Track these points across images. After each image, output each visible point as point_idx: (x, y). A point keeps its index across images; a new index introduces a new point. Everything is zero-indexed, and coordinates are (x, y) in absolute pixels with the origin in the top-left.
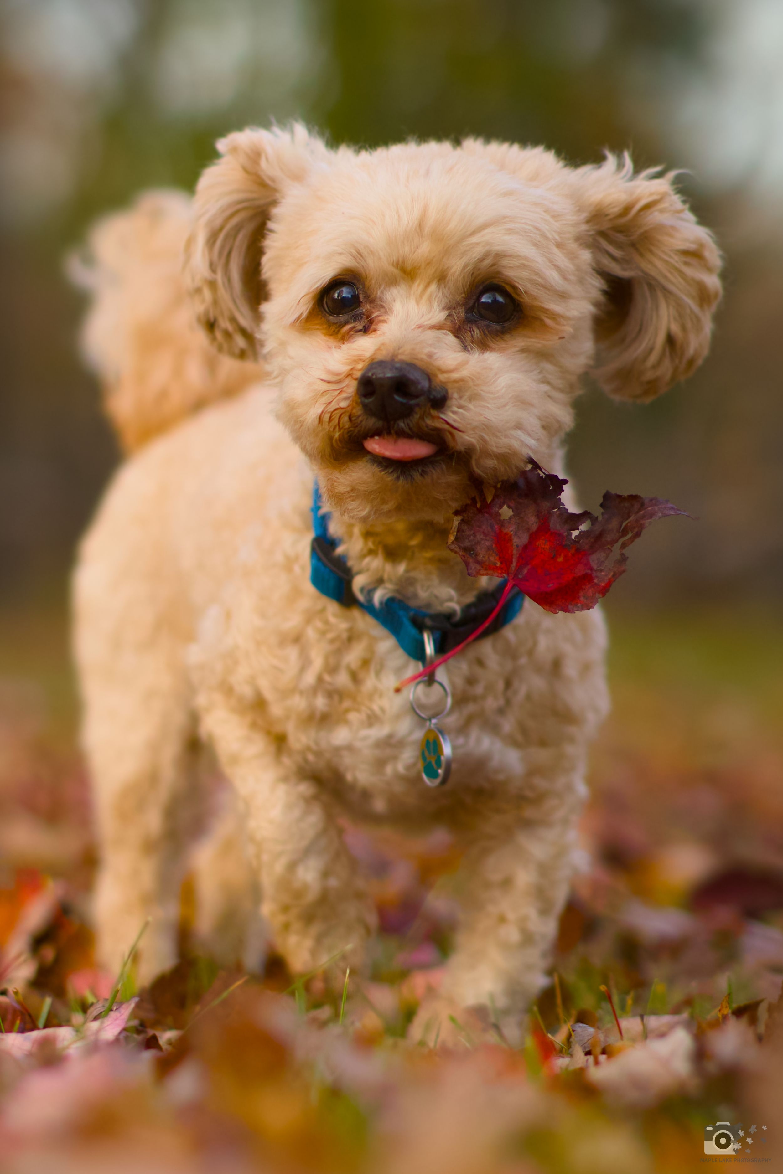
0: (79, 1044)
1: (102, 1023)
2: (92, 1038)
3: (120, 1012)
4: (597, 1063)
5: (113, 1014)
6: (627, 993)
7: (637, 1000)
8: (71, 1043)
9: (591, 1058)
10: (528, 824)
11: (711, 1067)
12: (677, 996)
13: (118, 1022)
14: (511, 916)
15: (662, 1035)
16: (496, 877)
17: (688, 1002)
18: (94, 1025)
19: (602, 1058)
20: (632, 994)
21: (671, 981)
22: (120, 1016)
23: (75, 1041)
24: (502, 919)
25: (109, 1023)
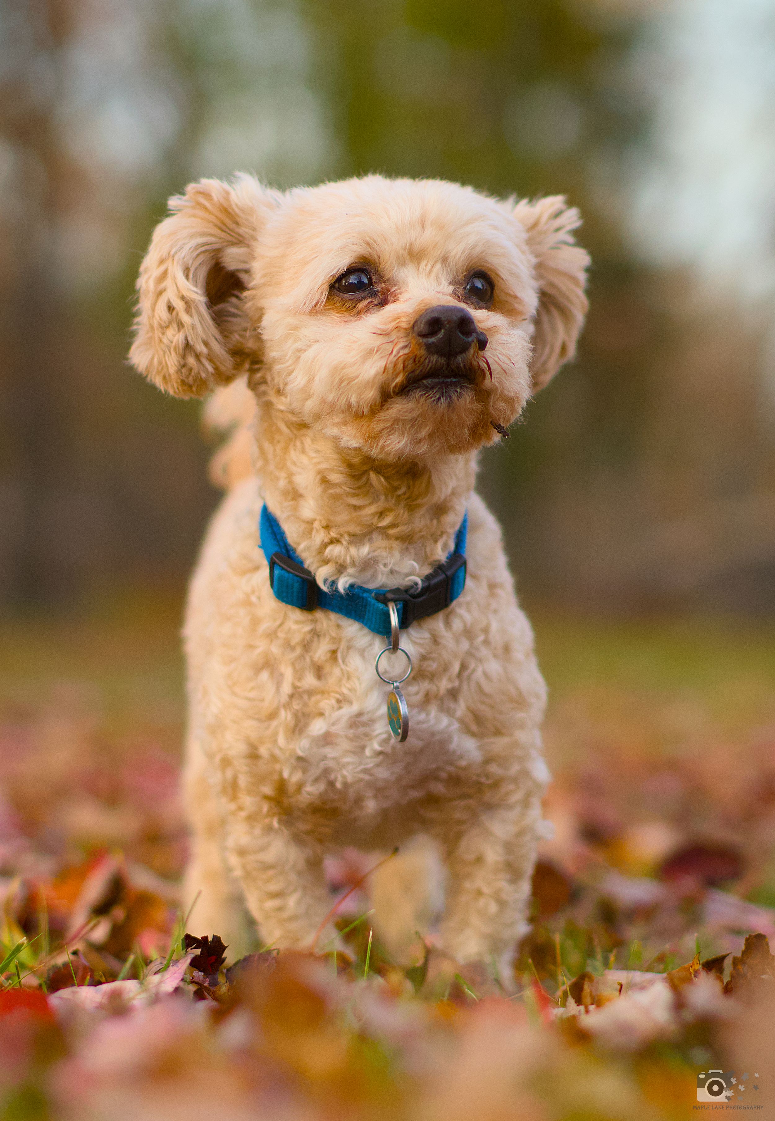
0: (143, 996)
1: (163, 976)
2: (153, 991)
3: (178, 967)
4: (587, 1012)
5: (171, 969)
6: (610, 951)
7: (617, 958)
8: (136, 995)
9: (582, 1008)
10: (490, 807)
11: (688, 1016)
12: (651, 953)
13: (176, 975)
14: (486, 890)
15: (642, 988)
16: (470, 857)
17: (661, 959)
18: (156, 978)
19: (592, 1008)
20: (615, 952)
21: (645, 939)
22: (179, 970)
23: (140, 994)
24: (479, 893)
25: (168, 976)
